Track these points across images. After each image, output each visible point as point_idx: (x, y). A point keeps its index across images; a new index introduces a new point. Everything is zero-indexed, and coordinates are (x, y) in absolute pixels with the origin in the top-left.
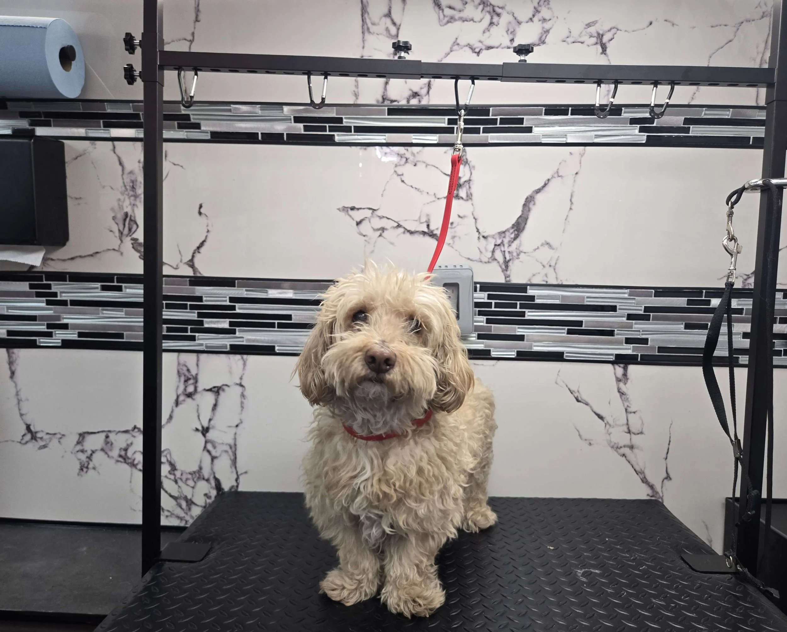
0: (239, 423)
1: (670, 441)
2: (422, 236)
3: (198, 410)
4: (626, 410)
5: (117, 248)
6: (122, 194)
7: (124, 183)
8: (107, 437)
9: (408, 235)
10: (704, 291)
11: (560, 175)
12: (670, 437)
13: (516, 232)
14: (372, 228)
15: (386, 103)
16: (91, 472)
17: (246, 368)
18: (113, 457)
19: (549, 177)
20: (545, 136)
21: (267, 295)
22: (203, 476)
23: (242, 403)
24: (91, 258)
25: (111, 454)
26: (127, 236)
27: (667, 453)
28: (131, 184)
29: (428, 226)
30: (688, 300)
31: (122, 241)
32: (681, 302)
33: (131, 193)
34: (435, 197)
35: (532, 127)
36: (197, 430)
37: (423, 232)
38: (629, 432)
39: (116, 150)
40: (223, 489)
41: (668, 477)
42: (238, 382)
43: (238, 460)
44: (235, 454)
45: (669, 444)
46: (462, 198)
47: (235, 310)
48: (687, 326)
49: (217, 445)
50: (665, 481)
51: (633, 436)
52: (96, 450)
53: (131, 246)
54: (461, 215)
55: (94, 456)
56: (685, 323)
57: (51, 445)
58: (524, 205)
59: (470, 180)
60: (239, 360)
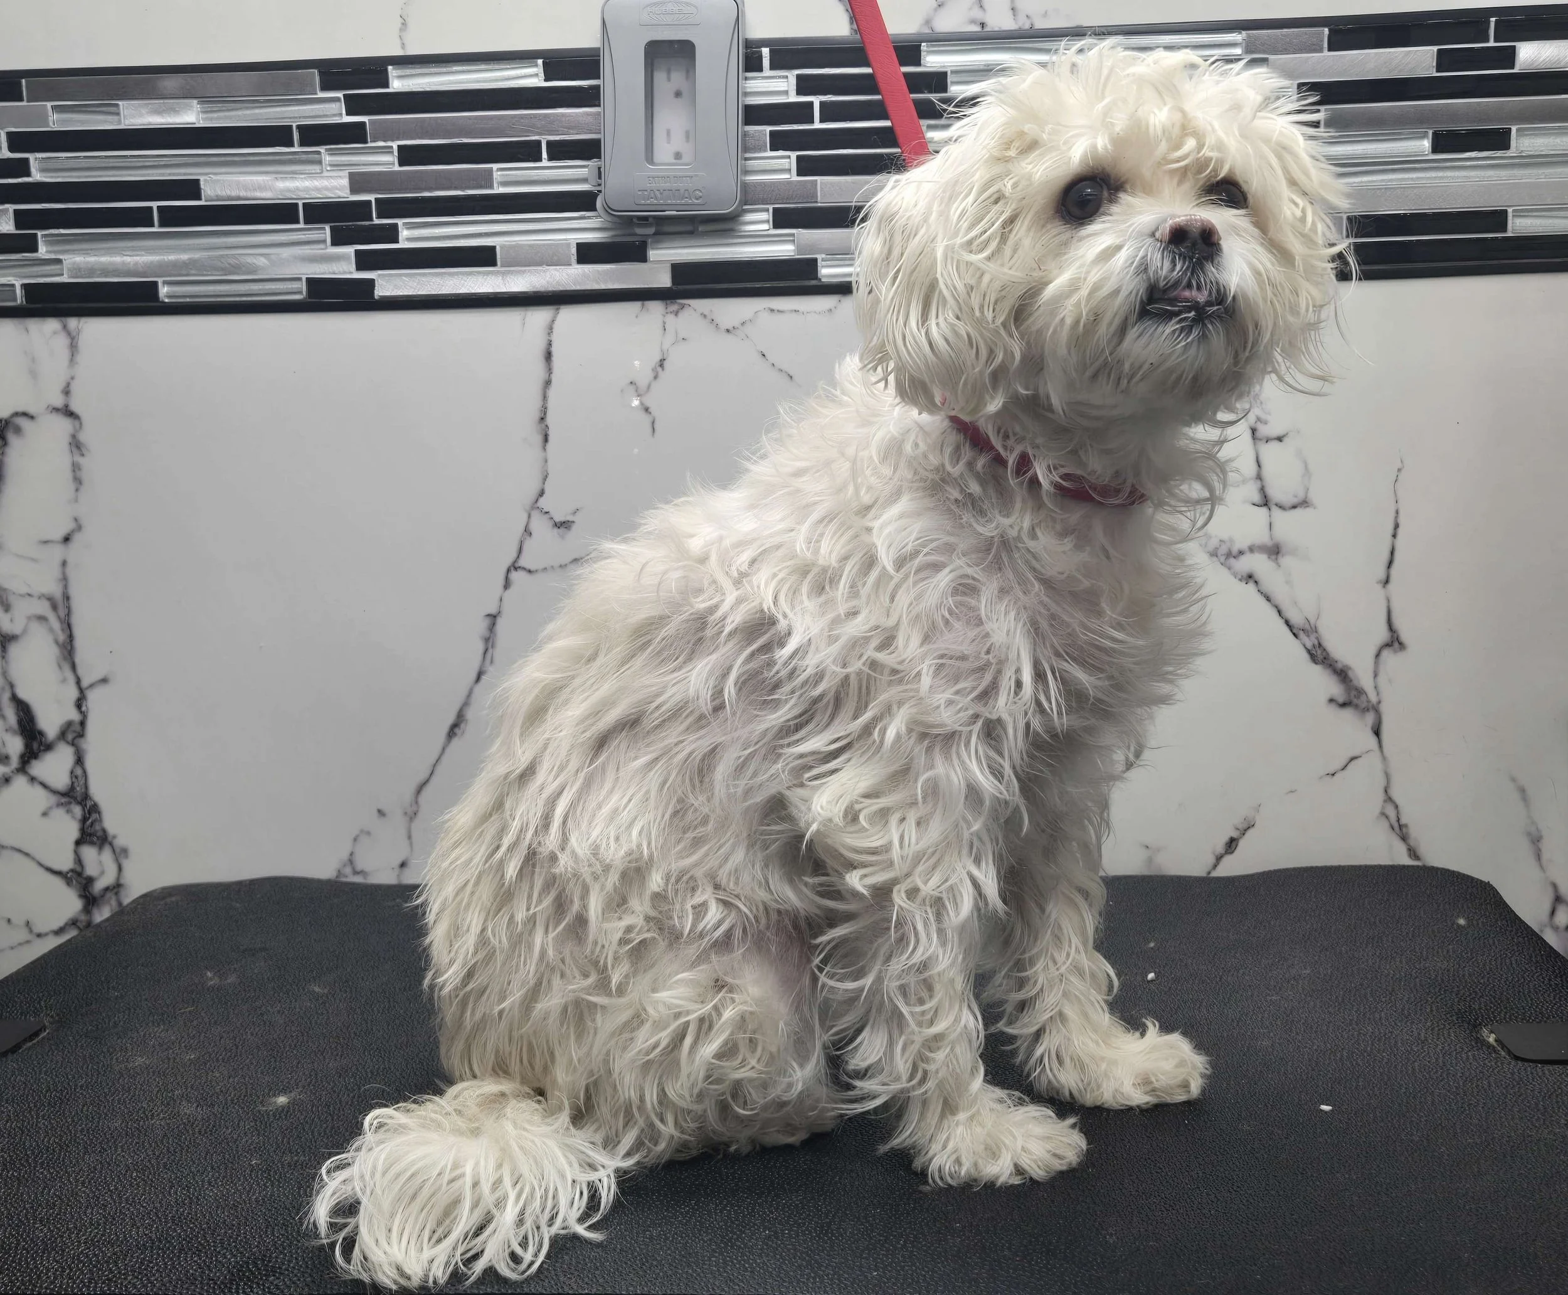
0: (73, 531)
1: (1397, 526)
4: (1254, 431)
10: (1493, 19)
12: (1397, 512)
17: (82, 358)
21: (119, 122)
23: (76, 468)
27: (1390, 563)
30: (1439, 51)
32: (1418, 60)
38: (1265, 502)
40: (41, 733)
41: (1394, 642)
42: (59, 401)
43: (80, 643)
44: (68, 626)
45: (1394, 536)
47: (28, 175)
49: (12, 599)
50: (1386, 653)
51: (1276, 511)
56: (1435, 134)
60: (55, 333)
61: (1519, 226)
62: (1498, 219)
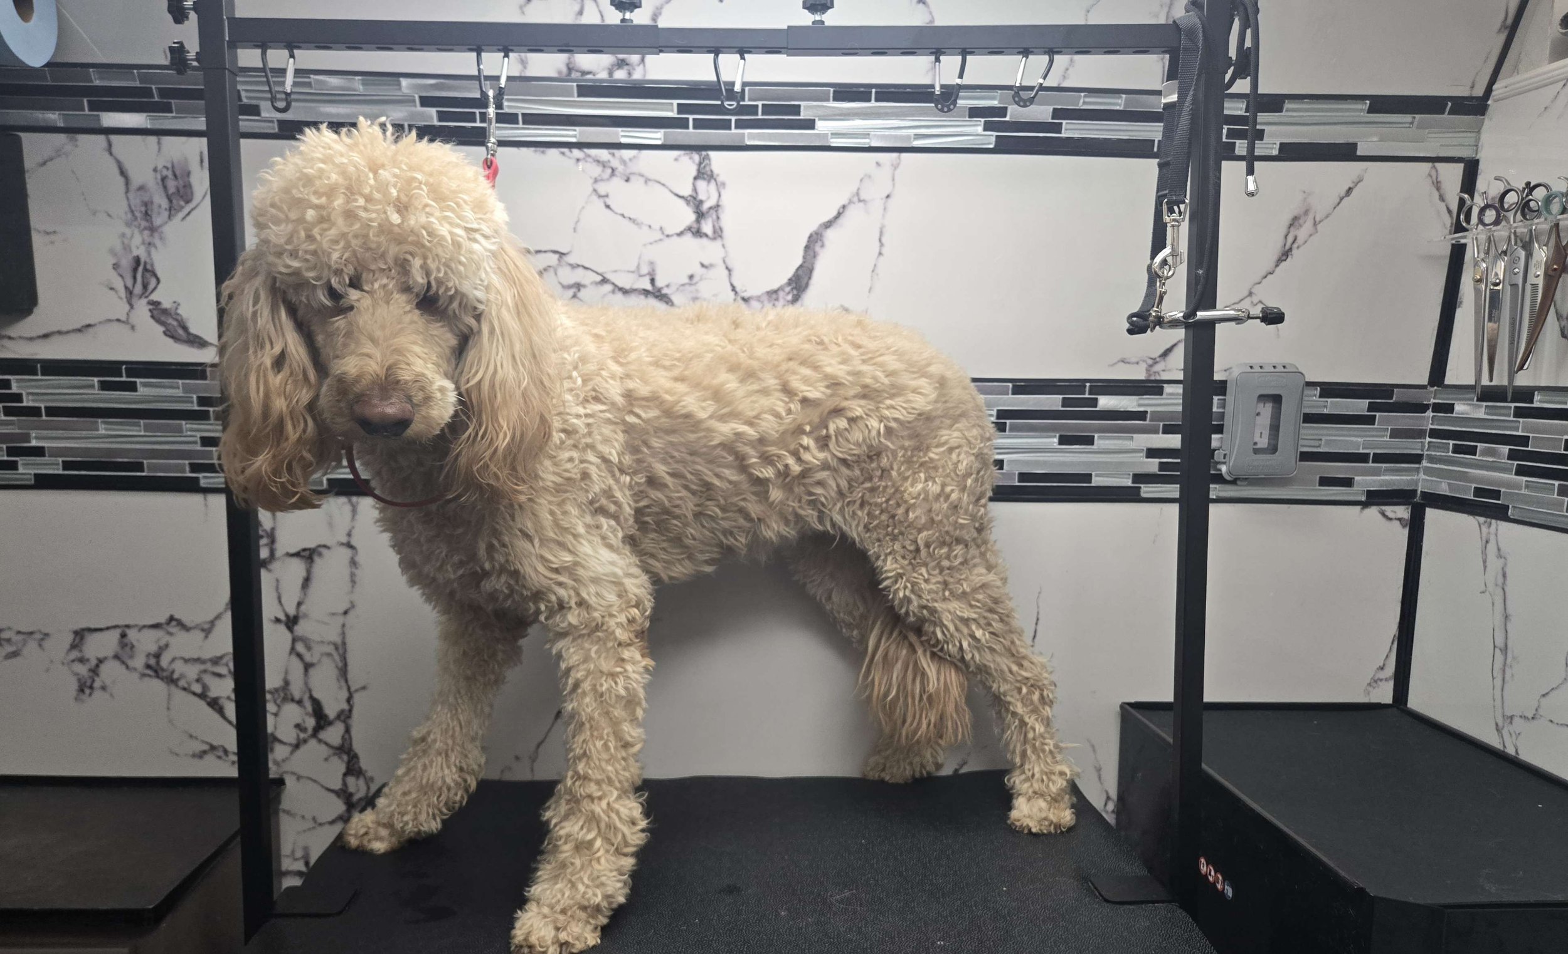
0: (349, 609)
1: (1038, 619)
2: (642, 297)
3: (277, 588)
5: (124, 318)
6: (128, 224)
7: (130, 206)
8: (123, 636)
9: (619, 296)
10: (1088, 384)
11: (862, 198)
13: (795, 292)
14: (560, 283)
15: (574, 75)
16: (98, 694)
17: (358, 517)
18: (135, 669)
19: (844, 201)
20: (836, 135)
22: (291, 694)
23: (352, 575)
24: (79, 335)
25: (131, 663)
26: (141, 297)
28: (143, 209)
29: (653, 281)
30: (1063, 398)
31: (132, 306)
32: (1053, 402)
33: (144, 224)
34: (663, 233)
35: (814, 121)
36: (278, 620)
37: (644, 290)
39: (114, 150)
40: (326, 716)
42: (344, 540)
43: (349, 668)
44: (344, 659)
45: (1036, 624)
46: (706, 236)
48: (1063, 440)
49: (313, 645)
52: (106, 658)
53: (149, 314)
54: (706, 263)
55: (104, 668)
56: (1060, 436)
57: (25, 652)
58: (807, 248)
59: (718, 206)
60: (344, 504)
61: (1097, 481)
62: (1088, 477)
